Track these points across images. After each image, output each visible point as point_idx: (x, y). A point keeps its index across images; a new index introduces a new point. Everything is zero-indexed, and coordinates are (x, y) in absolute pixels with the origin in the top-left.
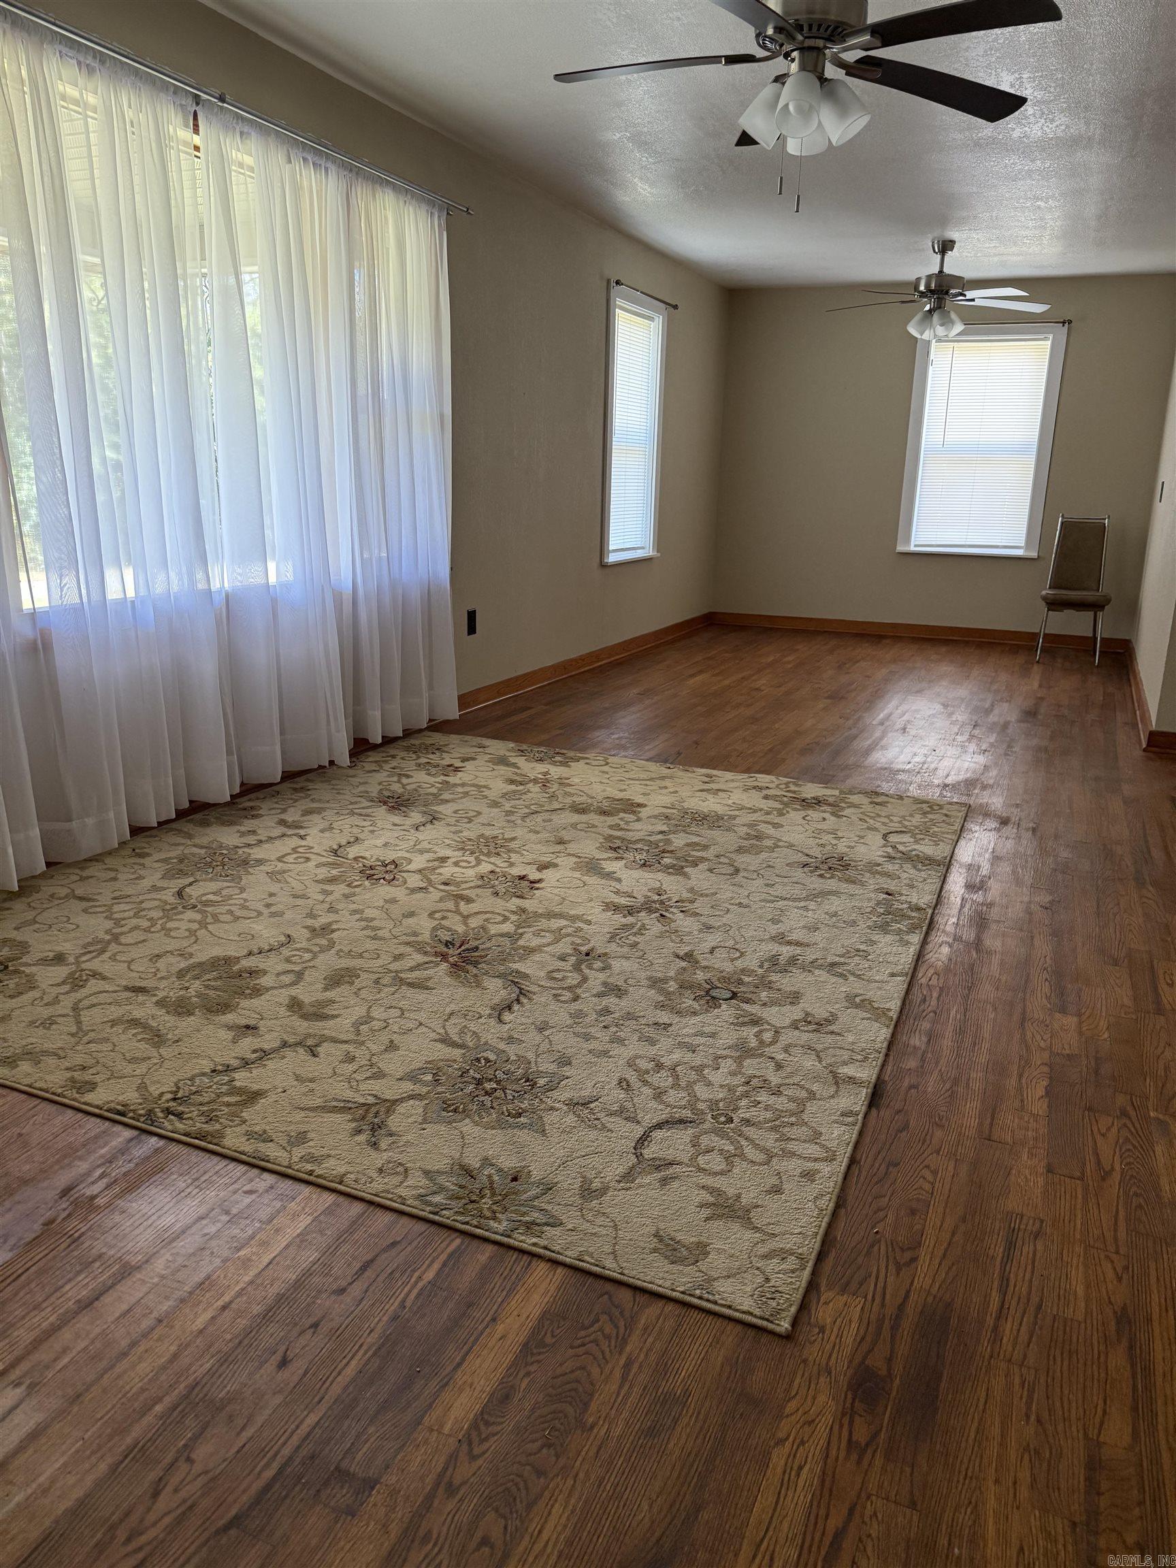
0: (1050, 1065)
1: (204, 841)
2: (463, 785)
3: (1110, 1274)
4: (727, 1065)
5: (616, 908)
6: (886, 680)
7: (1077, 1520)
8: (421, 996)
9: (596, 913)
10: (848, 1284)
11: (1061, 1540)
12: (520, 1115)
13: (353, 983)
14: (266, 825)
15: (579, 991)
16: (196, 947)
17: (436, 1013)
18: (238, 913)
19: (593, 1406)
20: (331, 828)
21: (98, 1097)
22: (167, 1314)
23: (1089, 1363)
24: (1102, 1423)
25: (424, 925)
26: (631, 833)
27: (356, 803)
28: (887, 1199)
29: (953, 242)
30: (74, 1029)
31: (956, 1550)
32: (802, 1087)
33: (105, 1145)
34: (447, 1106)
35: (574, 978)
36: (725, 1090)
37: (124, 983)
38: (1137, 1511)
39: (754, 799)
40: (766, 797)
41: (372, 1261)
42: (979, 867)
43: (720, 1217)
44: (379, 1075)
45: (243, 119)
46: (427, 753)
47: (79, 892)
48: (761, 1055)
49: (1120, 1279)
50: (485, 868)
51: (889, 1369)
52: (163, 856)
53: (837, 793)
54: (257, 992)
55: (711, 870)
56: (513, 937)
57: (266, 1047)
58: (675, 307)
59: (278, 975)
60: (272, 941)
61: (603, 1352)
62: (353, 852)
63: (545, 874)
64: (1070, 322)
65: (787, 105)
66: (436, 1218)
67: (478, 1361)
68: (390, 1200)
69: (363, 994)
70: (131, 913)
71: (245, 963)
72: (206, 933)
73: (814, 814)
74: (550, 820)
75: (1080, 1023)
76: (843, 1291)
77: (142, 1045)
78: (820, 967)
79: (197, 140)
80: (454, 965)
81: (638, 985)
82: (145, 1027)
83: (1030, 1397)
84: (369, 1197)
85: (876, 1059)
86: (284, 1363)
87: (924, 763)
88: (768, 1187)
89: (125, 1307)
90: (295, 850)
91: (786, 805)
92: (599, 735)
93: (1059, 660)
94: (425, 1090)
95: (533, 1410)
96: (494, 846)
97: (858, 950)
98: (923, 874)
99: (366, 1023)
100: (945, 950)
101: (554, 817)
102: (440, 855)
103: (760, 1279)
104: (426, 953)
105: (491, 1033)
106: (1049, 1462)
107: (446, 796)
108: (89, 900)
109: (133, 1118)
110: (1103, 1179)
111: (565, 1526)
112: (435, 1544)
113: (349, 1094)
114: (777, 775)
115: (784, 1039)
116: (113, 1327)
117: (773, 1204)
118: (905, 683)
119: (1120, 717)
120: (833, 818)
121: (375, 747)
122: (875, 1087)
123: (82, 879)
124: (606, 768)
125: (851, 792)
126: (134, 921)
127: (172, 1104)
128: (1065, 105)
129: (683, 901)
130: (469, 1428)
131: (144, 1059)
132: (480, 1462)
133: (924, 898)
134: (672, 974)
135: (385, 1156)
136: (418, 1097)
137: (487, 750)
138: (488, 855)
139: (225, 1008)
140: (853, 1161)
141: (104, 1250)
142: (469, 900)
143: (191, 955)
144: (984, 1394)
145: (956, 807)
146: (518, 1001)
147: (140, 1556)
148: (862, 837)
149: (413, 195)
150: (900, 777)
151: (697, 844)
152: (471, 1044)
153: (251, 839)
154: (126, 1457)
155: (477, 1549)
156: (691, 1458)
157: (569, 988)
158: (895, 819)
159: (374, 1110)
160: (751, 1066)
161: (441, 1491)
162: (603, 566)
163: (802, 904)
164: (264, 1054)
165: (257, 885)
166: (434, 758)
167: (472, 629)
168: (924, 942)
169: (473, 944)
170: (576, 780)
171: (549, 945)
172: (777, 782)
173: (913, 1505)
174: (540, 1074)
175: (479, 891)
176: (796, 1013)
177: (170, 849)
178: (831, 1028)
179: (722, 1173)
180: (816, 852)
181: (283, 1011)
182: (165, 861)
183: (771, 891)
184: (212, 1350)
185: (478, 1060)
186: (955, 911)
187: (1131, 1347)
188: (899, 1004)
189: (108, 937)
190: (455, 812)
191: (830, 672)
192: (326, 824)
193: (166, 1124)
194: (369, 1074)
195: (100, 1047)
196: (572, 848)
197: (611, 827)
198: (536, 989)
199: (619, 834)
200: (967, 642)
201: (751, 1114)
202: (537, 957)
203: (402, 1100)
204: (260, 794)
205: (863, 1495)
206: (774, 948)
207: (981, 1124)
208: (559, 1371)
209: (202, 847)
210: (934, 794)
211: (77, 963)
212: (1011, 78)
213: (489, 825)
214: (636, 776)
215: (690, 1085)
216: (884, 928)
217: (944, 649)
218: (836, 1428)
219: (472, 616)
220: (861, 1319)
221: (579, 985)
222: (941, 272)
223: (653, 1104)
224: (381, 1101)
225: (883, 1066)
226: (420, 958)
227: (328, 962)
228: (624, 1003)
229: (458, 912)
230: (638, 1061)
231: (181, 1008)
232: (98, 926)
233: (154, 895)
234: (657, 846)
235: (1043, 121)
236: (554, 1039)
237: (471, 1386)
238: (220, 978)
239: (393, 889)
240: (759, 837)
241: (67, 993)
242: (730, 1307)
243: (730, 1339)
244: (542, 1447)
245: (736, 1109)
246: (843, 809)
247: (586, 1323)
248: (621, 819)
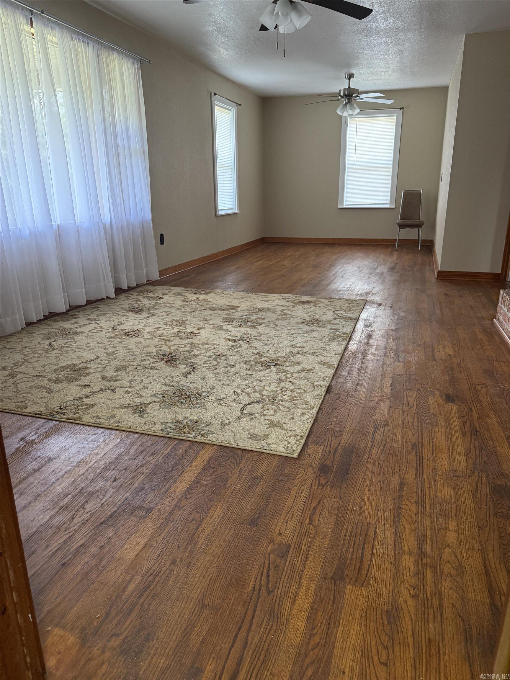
0: (393, 378)
1: (57, 327)
2: (164, 303)
3: (410, 433)
4: (275, 385)
5: (230, 340)
6: (336, 260)
7: (395, 498)
8: (154, 372)
9: (222, 342)
10: (318, 442)
11: (390, 503)
12: (197, 404)
13: (126, 369)
14: (82, 320)
15: (216, 367)
16: (60, 362)
17: (161, 376)
18: (75, 350)
19: (229, 482)
20: (110, 320)
21: (30, 410)
22: (69, 471)
23: (402, 458)
24: (405, 473)
25: (154, 350)
26: (234, 316)
27: (119, 311)
28: (332, 419)
29: (353, 74)
30: (15, 390)
31: (355, 509)
32: (302, 389)
33: (35, 424)
34: (168, 404)
35: (214, 363)
36: (273, 392)
37: (33, 375)
38: (416, 494)
39: (284, 302)
40: (288, 301)
41: (145, 450)
42: (369, 320)
43: (272, 427)
44: (141, 396)
45: (52, 21)
46: (147, 293)
47: (7, 346)
48: (286, 381)
49: (414, 435)
50: (176, 330)
51: (332, 464)
52: (40, 333)
53: (315, 299)
54: (88, 374)
55: (266, 326)
56: (190, 352)
57: (94, 391)
58: (240, 105)
59: (95, 369)
60: (91, 358)
61: (232, 467)
62: (120, 328)
63: (200, 331)
64: (403, 108)
65: (278, 12)
66: (168, 436)
67: (187, 474)
68: (150, 431)
69: (131, 372)
70: (31, 352)
71: (81, 366)
72: (63, 357)
73: (306, 306)
74: (201, 313)
75: (404, 365)
76: (316, 444)
77: (44, 393)
78: (308, 354)
79: (33, 31)
80: (167, 362)
81: (239, 363)
82: (44, 388)
83: (381, 469)
84: (141, 432)
85: (329, 379)
86: (115, 480)
87: (350, 287)
88: (289, 418)
89: (52, 470)
90: (96, 328)
91: (296, 304)
92: (220, 283)
93: (405, 249)
94: (159, 400)
95: (208, 485)
96: (179, 323)
97: (323, 348)
98: (348, 323)
99: (134, 381)
100: (356, 346)
101: (203, 312)
102: (157, 327)
103: (287, 443)
104: (155, 359)
105: (184, 381)
106: (387, 485)
107: (157, 307)
108: (12, 349)
109: (45, 416)
110: (410, 408)
111: (221, 514)
112: (176, 522)
113: (130, 403)
114: (292, 294)
115: (295, 376)
116: (48, 476)
117: (292, 422)
118: (343, 260)
119: (428, 268)
120: (314, 307)
121: (125, 291)
122: (328, 387)
123: (8, 342)
124: (223, 295)
125: (321, 298)
126: (33, 355)
127: (59, 410)
128: (391, 14)
129: (256, 337)
130: (185, 492)
131: (46, 397)
132: (189, 500)
133: (348, 330)
134: (252, 359)
135: (146, 419)
136: (157, 402)
137: (172, 291)
138: (177, 326)
139: (76, 380)
140: (320, 409)
141: (41, 455)
142: (170, 341)
143: (59, 364)
144: (365, 469)
145: (362, 301)
146: (193, 371)
147: (70, 534)
148: (325, 313)
149: (126, 55)
150: (340, 293)
151: (261, 318)
152: (176, 385)
153: (77, 325)
154: (60, 510)
155: (191, 521)
156: (264, 493)
157: (213, 366)
158: (338, 306)
159: (140, 406)
160: (282, 385)
161: (177, 508)
162: (217, 216)
163: (302, 335)
164: (93, 393)
165: (81, 341)
166: (151, 294)
167: (162, 242)
168: (348, 344)
169: (173, 355)
170: (211, 300)
171: (204, 353)
172: (292, 296)
173: (340, 498)
174: (203, 392)
175: (174, 338)
176: (300, 368)
177: (43, 330)
178: (313, 371)
179: (273, 415)
180: (308, 318)
181: (99, 380)
182: (41, 334)
183: (290, 331)
184: (87, 479)
185: (179, 390)
186: (360, 334)
187: (416, 454)
188: (338, 363)
189: (23, 360)
190: (161, 312)
191: (313, 258)
192: (108, 319)
193: (58, 416)
194: (136, 396)
195: (27, 395)
196: (211, 322)
197: (226, 314)
198: (200, 367)
199: (229, 316)
200: (368, 245)
201: (283, 398)
202: (199, 357)
203: (151, 403)
204: (78, 310)
205: (324, 497)
206: (292, 349)
207: (366, 396)
208: (216, 474)
209: (56, 329)
210: (353, 297)
211: (12, 369)
212: (369, 3)
213: (176, 316)
214: (236, 297)
215: (260, 392)
216: (333, 340)
217: (359, 248)
218: (314, 480)
219: (162, 237)
220: (322, 452)
221: (216, 365)
222: (349, 87)
223: (246, 398)
224: (142, 404)
225: (331, 381)
226: (153, 360)
227: (115, 363)
228: (234, 369)
229: (166, 345)
230: (240, 386)
231: (58, 381)
232: (19, 357)
233: (39, 346)
234: (245, 320)
235: (383, 21)
236: (208, 381)
237: (185, 480)
238: (72, 371)
239: (139, 339)
240: (285, 315)
241: (9, 379)
242: (276, 451)
243: (277, 460)
244: (212, 494)
245: (277, 397)
246: (318, 304)
247: (225, 460)
248: (230, 312)
